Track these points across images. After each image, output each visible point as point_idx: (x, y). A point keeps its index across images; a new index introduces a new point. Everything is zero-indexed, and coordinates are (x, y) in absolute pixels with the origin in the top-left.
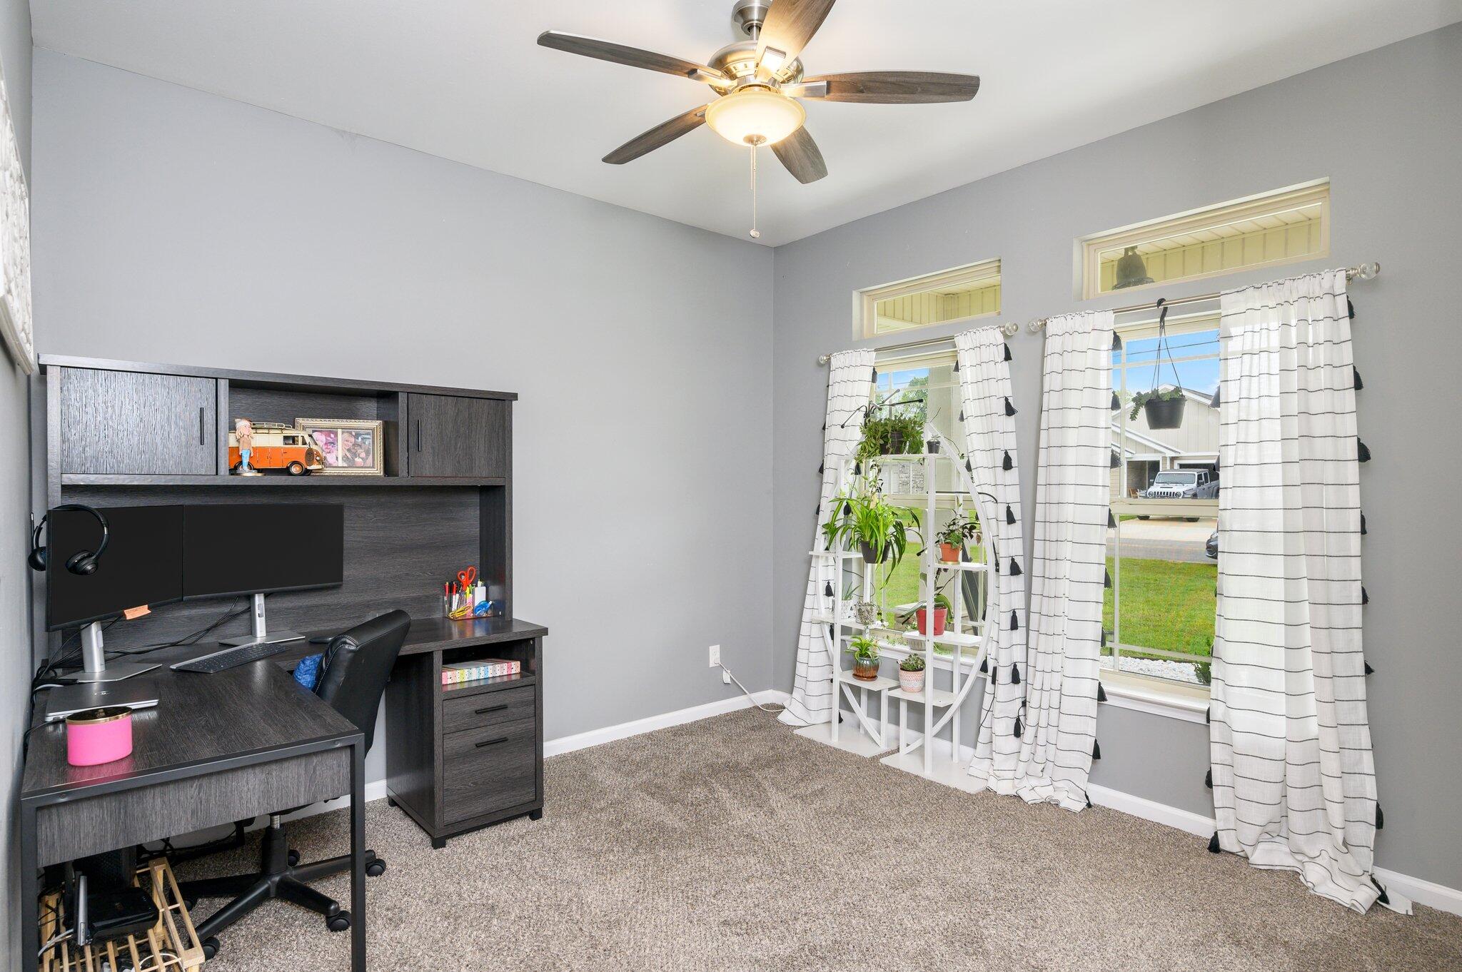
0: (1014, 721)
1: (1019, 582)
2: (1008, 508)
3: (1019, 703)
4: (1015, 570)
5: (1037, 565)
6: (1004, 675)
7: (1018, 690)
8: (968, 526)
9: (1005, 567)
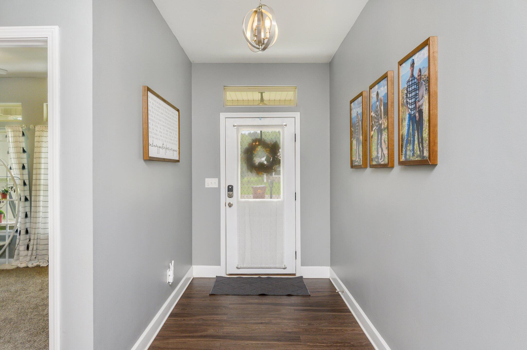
0: (27, 246)
1: (28, 203)
2: (24, 181)
3: (28, 240)
4: (26, 199)
5: (33, 198)
6: (23, 232)
7: (28, 236)
8: (11, 187)
9: (23, 199)
